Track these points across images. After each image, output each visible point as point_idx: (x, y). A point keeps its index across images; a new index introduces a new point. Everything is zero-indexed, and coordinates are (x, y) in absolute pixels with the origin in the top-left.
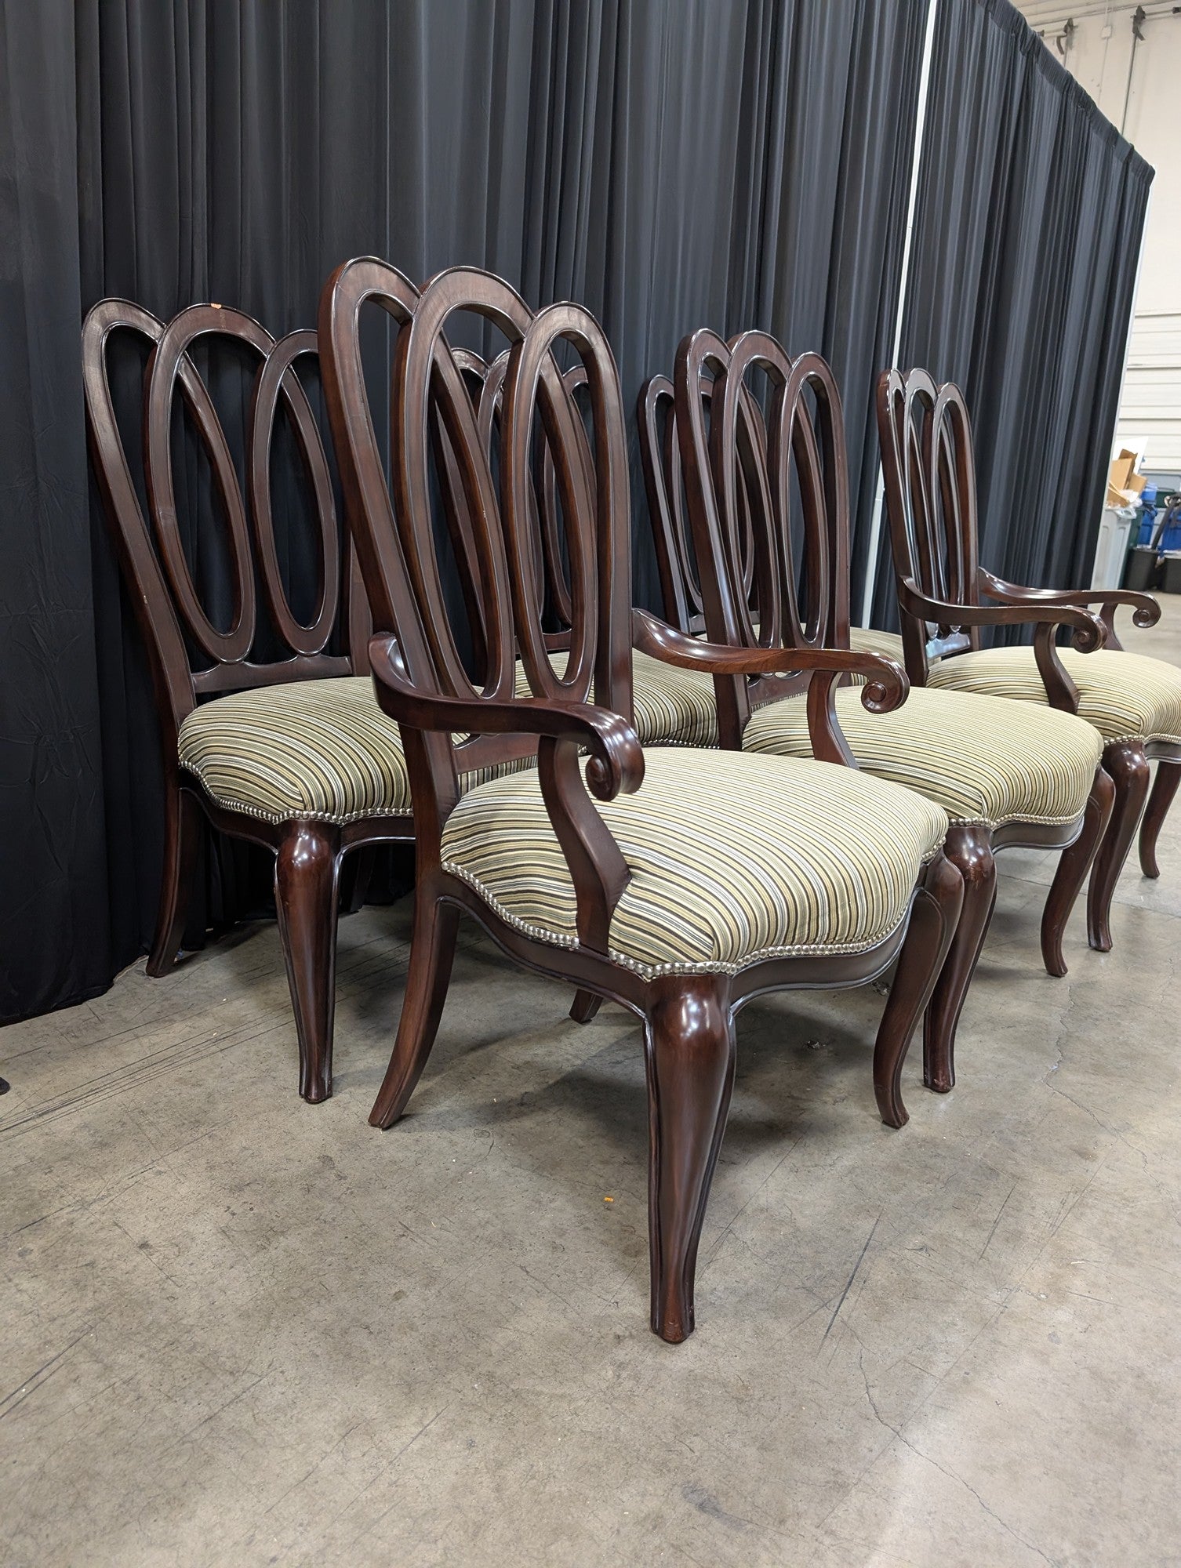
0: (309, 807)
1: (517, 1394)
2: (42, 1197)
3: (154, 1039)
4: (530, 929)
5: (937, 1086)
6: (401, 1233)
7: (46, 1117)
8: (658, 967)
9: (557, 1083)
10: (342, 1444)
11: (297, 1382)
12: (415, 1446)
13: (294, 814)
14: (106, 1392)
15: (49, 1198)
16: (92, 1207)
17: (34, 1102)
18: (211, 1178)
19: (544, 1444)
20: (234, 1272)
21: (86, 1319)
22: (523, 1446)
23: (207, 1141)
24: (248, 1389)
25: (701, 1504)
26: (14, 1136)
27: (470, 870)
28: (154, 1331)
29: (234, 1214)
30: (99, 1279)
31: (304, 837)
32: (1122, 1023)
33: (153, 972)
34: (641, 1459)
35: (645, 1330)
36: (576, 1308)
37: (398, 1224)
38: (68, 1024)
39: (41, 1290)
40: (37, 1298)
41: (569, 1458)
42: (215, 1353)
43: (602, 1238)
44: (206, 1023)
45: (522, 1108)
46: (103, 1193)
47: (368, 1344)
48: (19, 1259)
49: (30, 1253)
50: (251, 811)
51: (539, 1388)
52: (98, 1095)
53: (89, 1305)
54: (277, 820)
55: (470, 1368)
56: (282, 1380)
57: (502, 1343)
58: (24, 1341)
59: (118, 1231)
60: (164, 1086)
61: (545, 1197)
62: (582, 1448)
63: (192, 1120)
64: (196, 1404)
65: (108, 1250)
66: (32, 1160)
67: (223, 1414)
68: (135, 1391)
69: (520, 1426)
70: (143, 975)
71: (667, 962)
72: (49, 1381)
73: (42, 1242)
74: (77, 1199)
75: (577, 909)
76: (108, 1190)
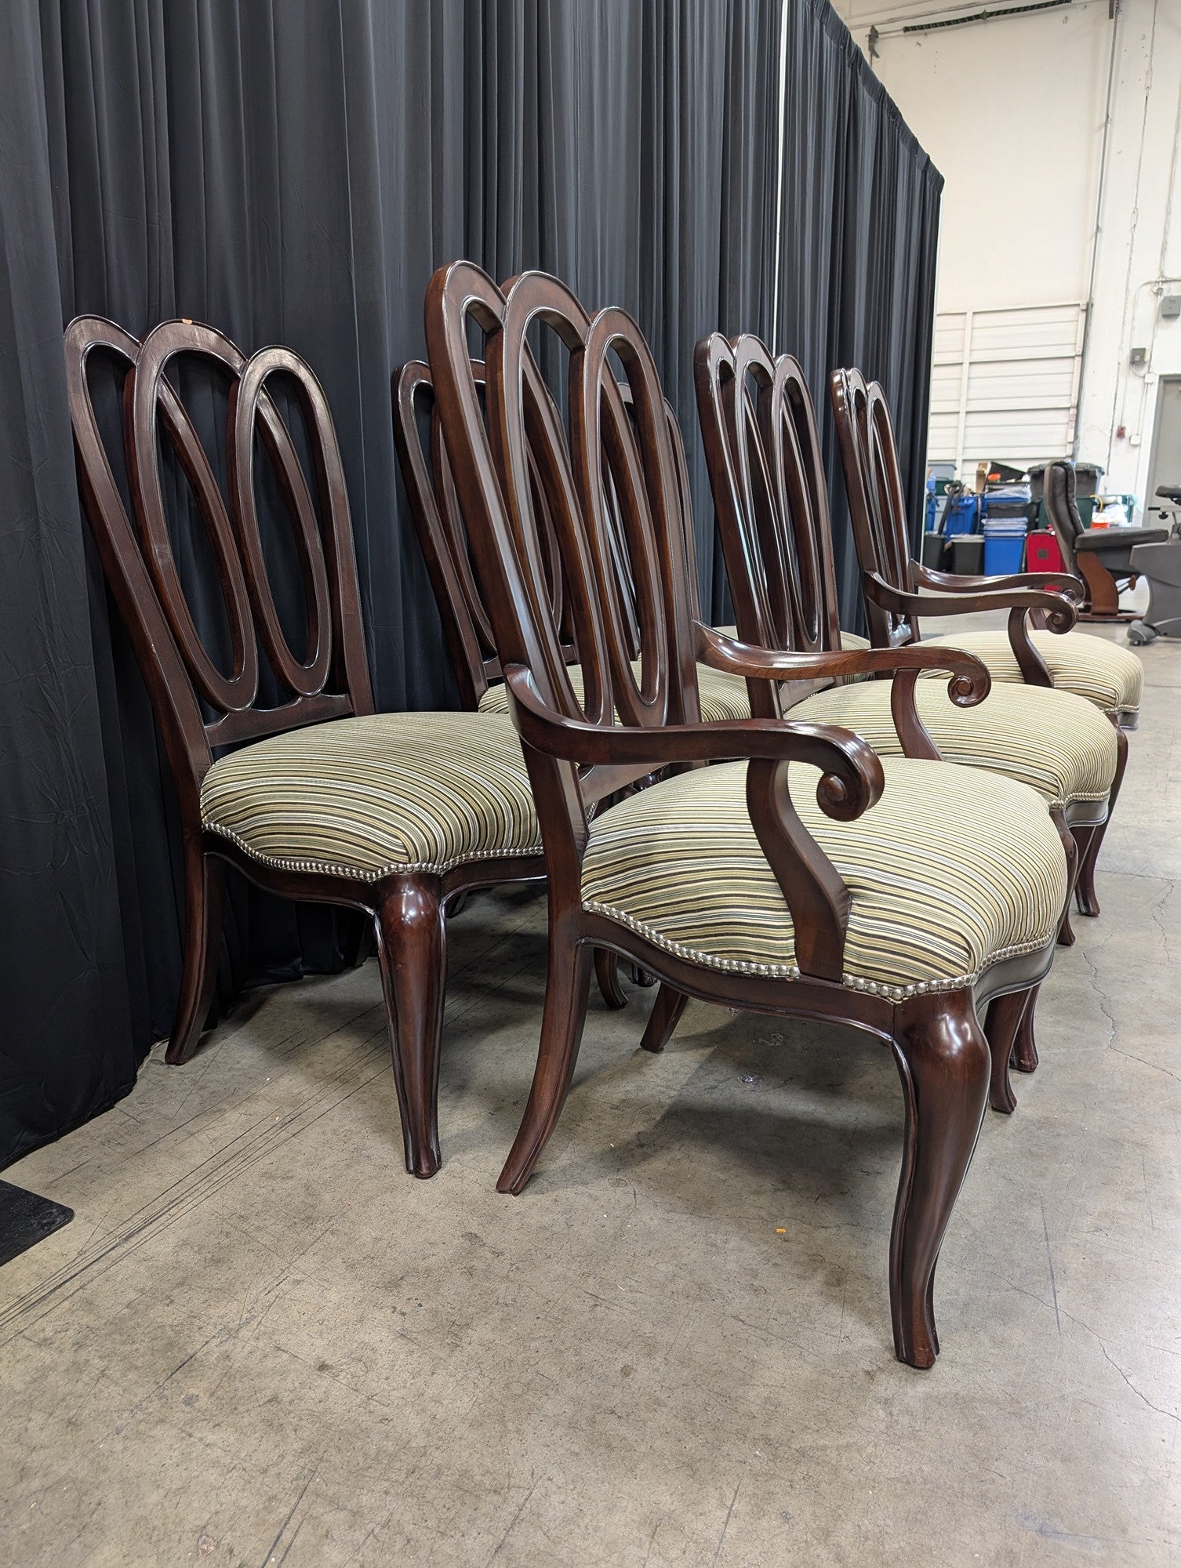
0: (414, 859)
1: (802, 1453)
2: (177, 1333)
3: (213, 1134)
4: (725, 963)
5: (1025, 1066)
6: (593, 1303)
7: (134, 1240)
8: (910, 988)
9: (664, 1118)
10: (654, 1545)
11: (571, 1487)
12: (731, 1531)
13: (397, 868)
14: (368, 1542)
15: (187, 1332)
16: (241, 1335)
17: (111, 1225)
18: (357, 1278)
19: (859, 1501)
20: (438, 1379)
21: (301, 1462)
22: (839, 1507)
23: (329, 1237)
24: (524, 1505)
25: (1041, 1531)
26: (107, 1268)
27: (619, 907)
28: (386, 1462)
29: (404, 1314)
30: (292, 1415)
31: (408, 892)
32: (1147, 981)
33: (175, 1058)
34: (959, 1495)
35: (889, 1361)
36: (811, 1350)
37: (584, 1294)
38: (104, 1131)
39: (232, 1439)
40: (233, 1450)
41: (891, 1509)
42: (465, 1473)
43: (795, 1271)
44: (260, 1108)
45: (645, 1149)
46: (245, 1316)
47: (623, 1431)
48: (187, 1409)
49: (197, 1400)
50: (334, 870)
51: (821, 1442)
52: (181, 1206)
53: (297, 1446)
54: (371, 877)
55: (742, 1435)
56: (554, 1488)
57: (758, 1401)
58: (244, 1502)
59: (285, 1356)
60: (251, 1184)
61: (718, 1239)
62: (896, 1496)
63: (303, 1216)
64: (475, 1534)
65: (285, 1379)
66: (142, 1291)
67: (510, 1540)
68: (400, 1533)
69: (824, 1486)
70: (162, 1064)
71: (921, 981)
72: (298, 1542)
73: (204, 1384)
74: (219, 1327)
75: (795, 937)
76: (250, 1312)
